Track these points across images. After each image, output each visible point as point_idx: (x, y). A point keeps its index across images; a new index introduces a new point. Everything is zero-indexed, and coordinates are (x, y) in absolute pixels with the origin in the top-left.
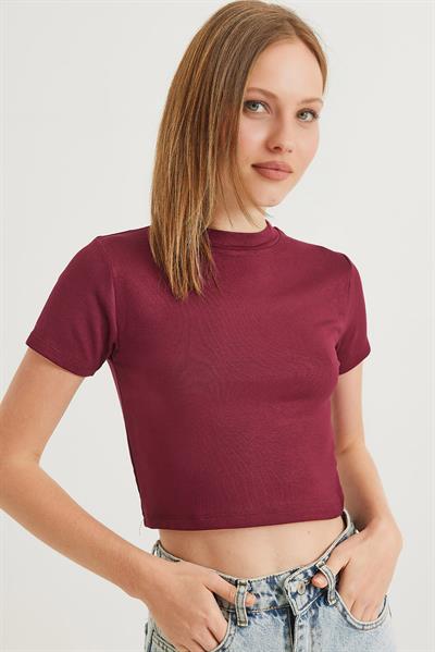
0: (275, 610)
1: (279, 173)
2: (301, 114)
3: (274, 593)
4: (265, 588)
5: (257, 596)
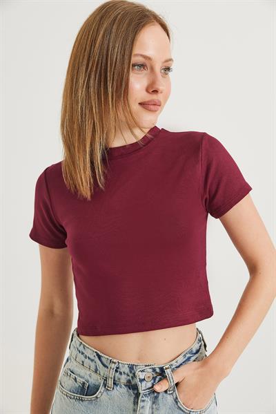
0: (129, 385)
1: (156, 107)
3: (131, 375)
4: (126, 370)
5: (121, 373)
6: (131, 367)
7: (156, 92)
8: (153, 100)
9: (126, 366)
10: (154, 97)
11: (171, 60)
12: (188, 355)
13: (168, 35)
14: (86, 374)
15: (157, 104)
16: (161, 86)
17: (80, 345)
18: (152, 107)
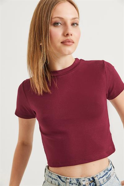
2: (73, 24)
3: (78, 184)
5: (72, 184)
9: (75, 179)
12: (106, 171)
17: (49, 173)
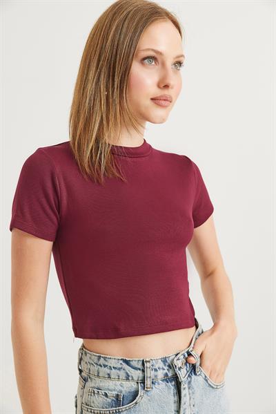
0: (166, 379)
3: (166, 368)
4: (161, 364)
5: (156, 370)
6: (164, 360)
7: (166, 86)
8: (165, 96)
9: (160, 361)
10: (166, 92)
11: (182, 56)
13: (180, 32)
14: (116, 385)
15: (168, 100)
16: (172, 81)
17: (99, 360)
18: (163, 103)
